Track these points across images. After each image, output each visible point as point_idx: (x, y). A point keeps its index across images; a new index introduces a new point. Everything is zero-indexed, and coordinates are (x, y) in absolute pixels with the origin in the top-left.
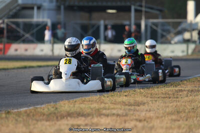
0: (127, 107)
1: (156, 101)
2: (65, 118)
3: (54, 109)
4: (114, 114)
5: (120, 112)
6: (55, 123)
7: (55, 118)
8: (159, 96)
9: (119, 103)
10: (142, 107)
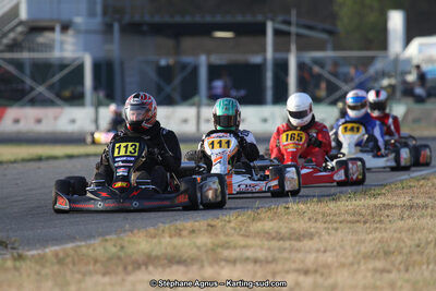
0: (274, 243)
1: (336, 229)
2: (143, 267)
3: (118, 247)
4: (247, 259)
5: (261, 254)
6: (123, 280)
7: (120, 269)
8: (341, 219)
9: (257, 234)
10: (307, 244)
